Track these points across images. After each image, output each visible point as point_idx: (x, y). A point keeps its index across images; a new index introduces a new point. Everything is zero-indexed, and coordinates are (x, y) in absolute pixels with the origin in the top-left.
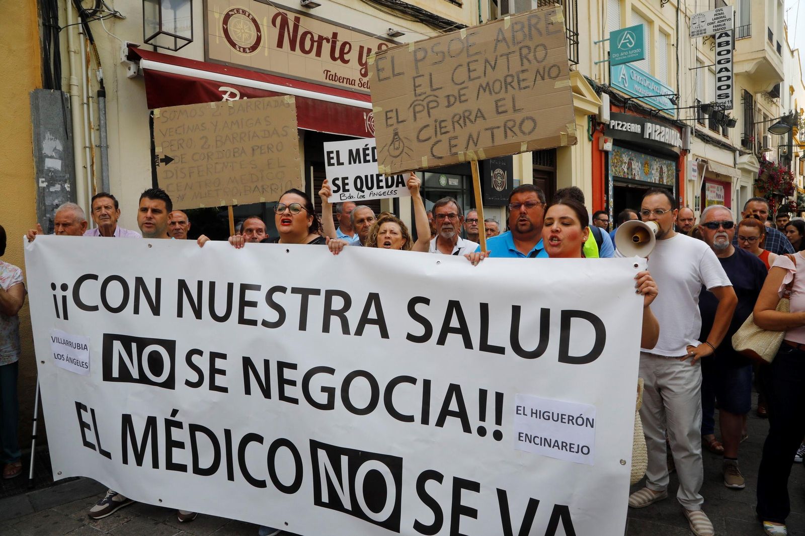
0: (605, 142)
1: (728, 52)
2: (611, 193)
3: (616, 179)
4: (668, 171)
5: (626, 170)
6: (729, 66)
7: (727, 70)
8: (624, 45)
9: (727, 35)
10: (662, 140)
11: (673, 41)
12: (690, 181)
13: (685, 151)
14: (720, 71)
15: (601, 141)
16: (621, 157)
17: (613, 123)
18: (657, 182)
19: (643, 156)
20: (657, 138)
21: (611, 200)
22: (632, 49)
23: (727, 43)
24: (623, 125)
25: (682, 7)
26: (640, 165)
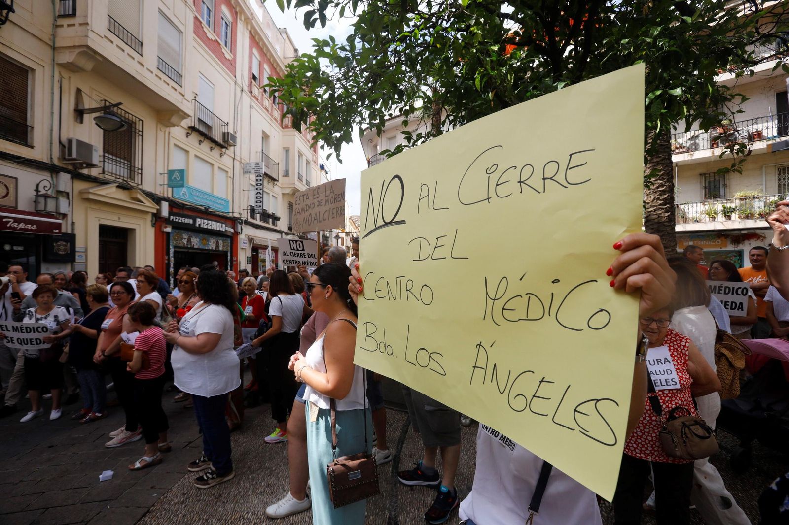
0: (166, 227)
1: (261, 184)
2: (171, 255)
3: (175, 247)
4: (224, 243)
5: (186, 243)
6: (261, 191)
7: (260, 194)
8: (175, 178)
9: (261, 176)
10: (209, 227)
11: (230, 174)
12: (242, 249)
13: (237, 234)
14: (257, 193)
15: (163, 227)
16: (181, 235)
17: (172, 217)
18: (214, 248)
19: (201, 235)
20: (205, 227)
21: (172, 259)
22: (178, 181)
23: (261, 180)
24: (179, 219)
25: (238, 158)
26: (198, 240)
